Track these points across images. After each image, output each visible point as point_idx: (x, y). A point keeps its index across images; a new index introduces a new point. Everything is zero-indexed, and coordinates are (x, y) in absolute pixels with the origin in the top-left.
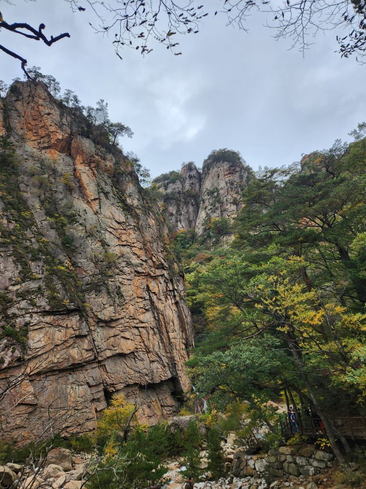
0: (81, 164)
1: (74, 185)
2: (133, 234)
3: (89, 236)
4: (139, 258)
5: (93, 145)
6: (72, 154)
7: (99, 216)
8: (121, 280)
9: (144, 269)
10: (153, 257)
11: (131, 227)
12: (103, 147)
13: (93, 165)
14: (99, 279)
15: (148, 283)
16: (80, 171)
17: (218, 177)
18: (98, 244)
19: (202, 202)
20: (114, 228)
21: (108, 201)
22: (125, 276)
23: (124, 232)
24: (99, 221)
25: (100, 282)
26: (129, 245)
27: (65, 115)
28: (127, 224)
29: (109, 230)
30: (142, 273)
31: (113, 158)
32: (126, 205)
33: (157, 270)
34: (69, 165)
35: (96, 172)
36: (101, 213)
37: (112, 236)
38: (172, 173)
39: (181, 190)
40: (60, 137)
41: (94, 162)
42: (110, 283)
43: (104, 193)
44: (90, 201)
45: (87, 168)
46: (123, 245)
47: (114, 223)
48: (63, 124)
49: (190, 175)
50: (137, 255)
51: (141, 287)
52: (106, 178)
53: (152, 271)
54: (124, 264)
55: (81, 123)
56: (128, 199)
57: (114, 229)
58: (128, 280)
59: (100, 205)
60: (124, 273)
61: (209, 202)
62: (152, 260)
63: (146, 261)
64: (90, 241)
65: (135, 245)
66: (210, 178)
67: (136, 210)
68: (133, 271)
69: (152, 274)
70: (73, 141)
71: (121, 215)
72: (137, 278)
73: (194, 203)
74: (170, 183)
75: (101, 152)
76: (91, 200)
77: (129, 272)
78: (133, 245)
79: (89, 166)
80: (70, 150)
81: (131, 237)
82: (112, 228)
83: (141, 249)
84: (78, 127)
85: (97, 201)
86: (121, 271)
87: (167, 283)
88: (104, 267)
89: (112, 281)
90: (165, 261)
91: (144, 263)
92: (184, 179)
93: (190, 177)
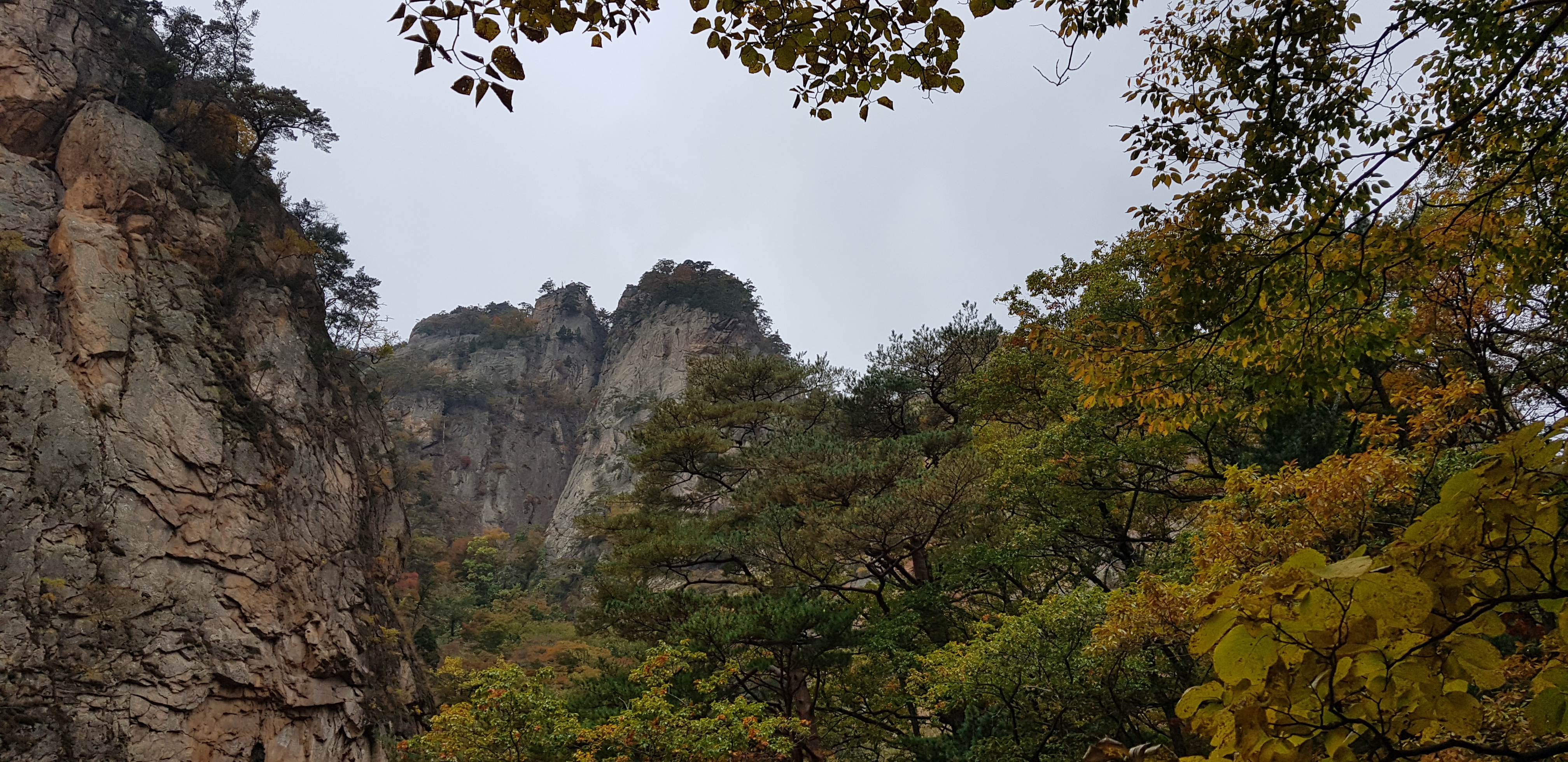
0: (86, 207)
1: (30, 284)
2: (242, 519)
3: (37, 501)
4: (246, 620)
5: (159, 146)
6: (59, 167)
7: (110, 423)
8: (138, 706)
9: (259, 672)
10: (310, 627)
11: (243, 489)
12: (198, 160)
13: (136, 221)
14: (35, 692)
15: (265, 735)
16: (74, 235)
17: (666, 356)
18: (72, 541)
19: (588, 436)
20: (164, 482)
21: (165, 369)
22: (166, 692)
23: (204, 504)
24: (102, 445)
25: (36, 705)
26: (213, 564)
27: (73, 17)
28: (228, 475)
29: (142, 487)
30: (243, 686)
31: (234, 208)
32: (243, 399)
33: (314, 683)
34: (32, 203)
35: (141, 249)
36: (122, 416)
37: (145, 515)
38: (500, 310)
39: (520, 379)
40: (27, 93)
41: (144, 212)
42: (84, 715)
43: (157, 339)
44: (84, 356)
45: (110, 228)
46: (186, 561)
47: (171, 465)
48: (55, 49)
49: (563, 329)
50: (238, 606)
51: (226, 747)
52: (181, 279)
53: (292, 685)
54: (169, 640)
55: (133, 59)
56: (254, 377)
57: (164, 488)
58: (174, 710)
59: (125, 382)
60: (161, 676)
61: (616, 441)
62: (303, 637)
63: (274, 640)
64: (38, 524)
65: (243, 566)
66: (635, 352)
67: (282, 423)
68: (205, 673)
69: (290, 697)
70: (78, 117)
71: (205, 435)
72: (216, 707)
73: (560, 435)
74: (482, 345)
75: (188, 181)
76: (92, 356)
77: (187, 677)
78: (231, 565)
79: (120, 221)
80: (56, 148)
81: (232, 529)
82: (156, 481)
83: (263, 585)
84: (113, 70)
85: (118, 365)
86: (152, 669)
87: (348, 742)
88: (75, 641)
89: (93, 709)
90: (360, 651)
91: (262, 646)
92: (538, 341)
93: (565, 337)
